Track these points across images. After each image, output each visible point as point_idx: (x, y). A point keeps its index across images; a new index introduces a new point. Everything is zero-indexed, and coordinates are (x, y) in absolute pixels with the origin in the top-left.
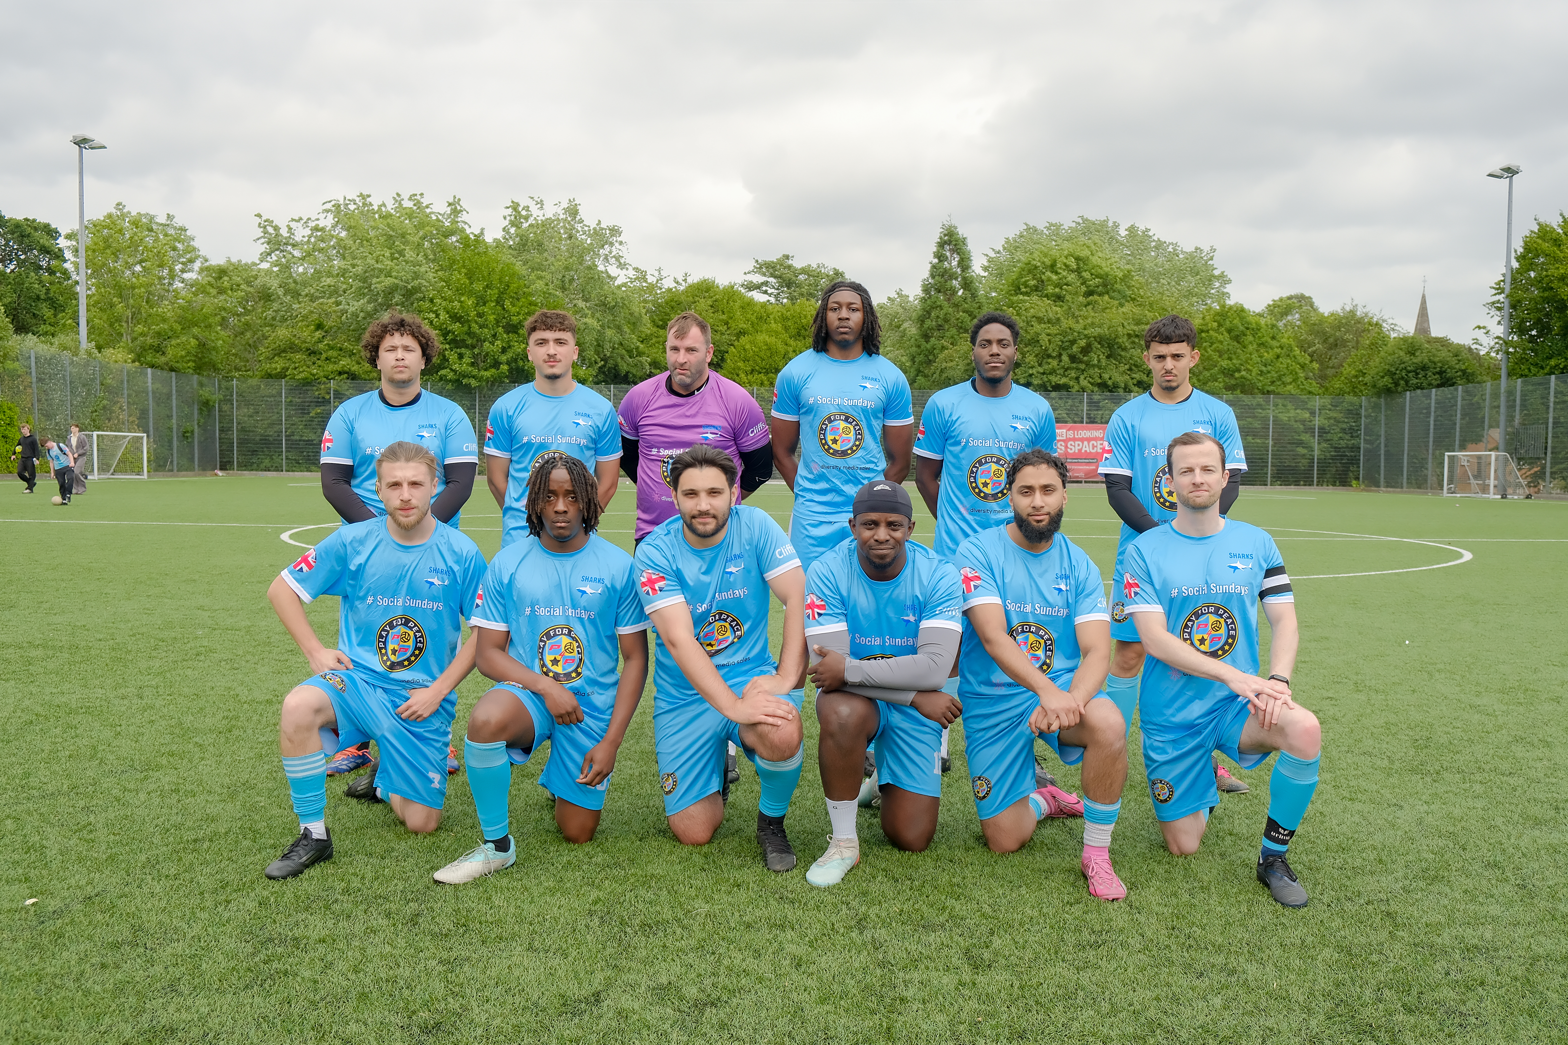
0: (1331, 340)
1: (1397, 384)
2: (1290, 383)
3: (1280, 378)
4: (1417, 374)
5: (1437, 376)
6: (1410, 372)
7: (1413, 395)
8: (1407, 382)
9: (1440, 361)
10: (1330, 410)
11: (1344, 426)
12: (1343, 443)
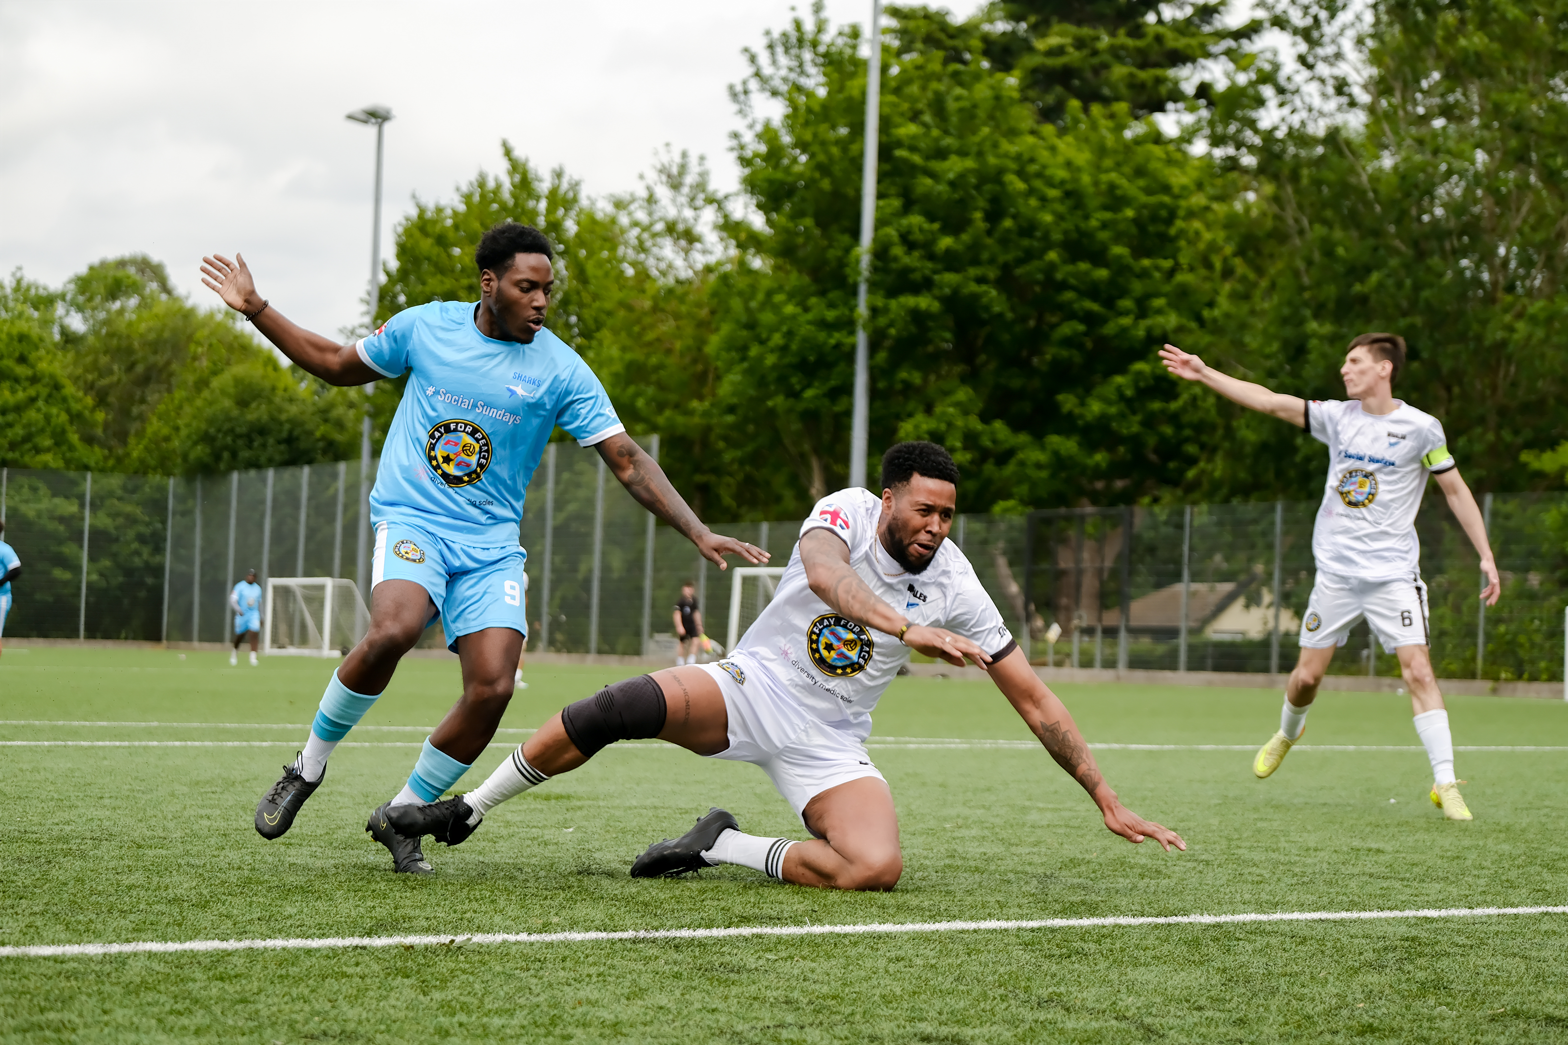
0: (140, 369)
1: (217, 457)
2: (48, 450)
3: (27, 438)
4: (251, 441)
5: (283, 447)
6: (240, 436)
7: (244, 476)
8: (234, 455)
9: (289, 421)
10: (120, 499)
11: (142, 529)
12: (137, 561)
